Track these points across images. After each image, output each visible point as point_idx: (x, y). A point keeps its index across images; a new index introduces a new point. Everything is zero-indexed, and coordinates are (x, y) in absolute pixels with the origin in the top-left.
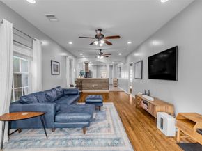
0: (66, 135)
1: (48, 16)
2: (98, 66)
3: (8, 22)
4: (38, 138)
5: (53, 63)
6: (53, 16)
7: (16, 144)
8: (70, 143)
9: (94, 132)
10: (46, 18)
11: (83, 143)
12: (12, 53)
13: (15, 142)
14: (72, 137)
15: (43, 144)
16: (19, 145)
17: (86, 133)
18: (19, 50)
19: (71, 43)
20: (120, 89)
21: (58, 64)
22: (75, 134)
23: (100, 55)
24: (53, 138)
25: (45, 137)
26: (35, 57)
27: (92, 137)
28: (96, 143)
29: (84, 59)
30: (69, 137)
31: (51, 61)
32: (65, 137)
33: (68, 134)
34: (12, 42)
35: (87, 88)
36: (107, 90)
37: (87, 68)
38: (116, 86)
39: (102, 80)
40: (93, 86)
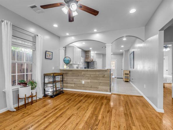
35: (73, 85)
36: (107, 91)
37: (87, 57)
38: (128, 81)
39: (98, 73)
40: (83, 82)
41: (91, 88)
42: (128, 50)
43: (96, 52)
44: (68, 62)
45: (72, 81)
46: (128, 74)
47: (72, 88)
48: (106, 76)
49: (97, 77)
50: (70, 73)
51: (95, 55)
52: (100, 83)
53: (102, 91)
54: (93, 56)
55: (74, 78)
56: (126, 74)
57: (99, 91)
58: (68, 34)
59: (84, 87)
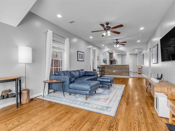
0: (75, 98)
1: (70, 22)
2: (122, 55)
3: (50, 31)
4: (60, 97)
5: (79, 53)
6: (73, 22)
7: (50, 97)
8: (74, 102)
9: (94, 100)
10: (70, 24)
11: (82, 104)
12: (52, 47)
13: (50, 96)
14: (78, 100)
15: (61, 100)
16: (51, 98)
17: (88, 100)
18: (56, 45)
19: (91, 37)
20: (144, 76)
21: (83, 53)
22: (80, 99)
23: (117, 44)
24: (67, 98)
25: (64, 97)
26: (65, 49)
27: (90, 102)
28: (90, 106)
29: (107, 49)
30: (76, 100)
31: (78, 51)
32: (74, 99)
33: (77, 98)
34: (52, 41)
35: (108, 73)
36: (127, 76)
37: (111, 57)
38: (140, 73)
39: (122, 67)
40: (114, 72)
41: (118, 74)
42: (141, 52)
43: (117, 54)
44: (105, 61)
45: (108, 71)
46: (140, 68)
47: (108, 75)
48: (126, 68)
49: (122, 69)
50: (107, 67)
51: (116, 56)
52: (123, 72)
53: (124, 76)
54: (114, 56)
55: (109, 69)
56: (139, 68)
57: (123, 76)
58: (106, 47)
59: (114, 74)
